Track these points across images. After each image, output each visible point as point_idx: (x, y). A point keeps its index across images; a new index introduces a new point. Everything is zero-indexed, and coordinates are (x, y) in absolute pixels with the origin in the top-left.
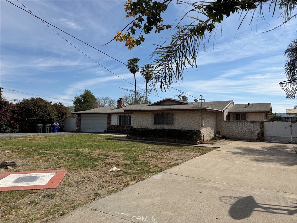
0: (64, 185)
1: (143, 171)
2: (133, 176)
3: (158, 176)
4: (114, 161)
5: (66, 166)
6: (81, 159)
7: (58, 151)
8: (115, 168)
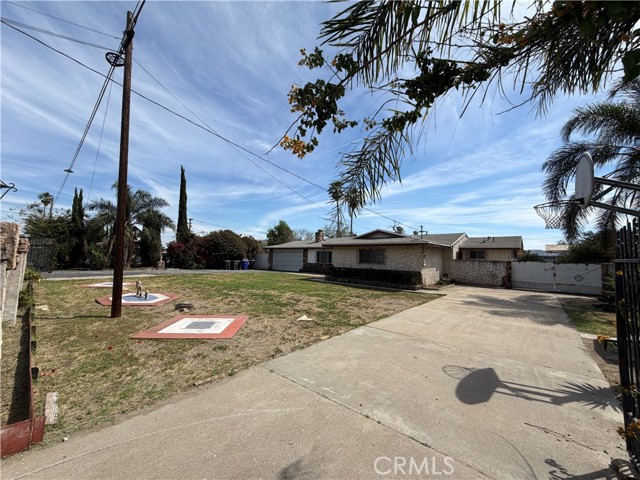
0: (241, 335)
1: (340, 324)
2: (326, 328)
3: (360, 331)
4: (306, 308)
5: (248, 311)
6: (267, 303)
7: (243, 292)
8: (305, 318)
